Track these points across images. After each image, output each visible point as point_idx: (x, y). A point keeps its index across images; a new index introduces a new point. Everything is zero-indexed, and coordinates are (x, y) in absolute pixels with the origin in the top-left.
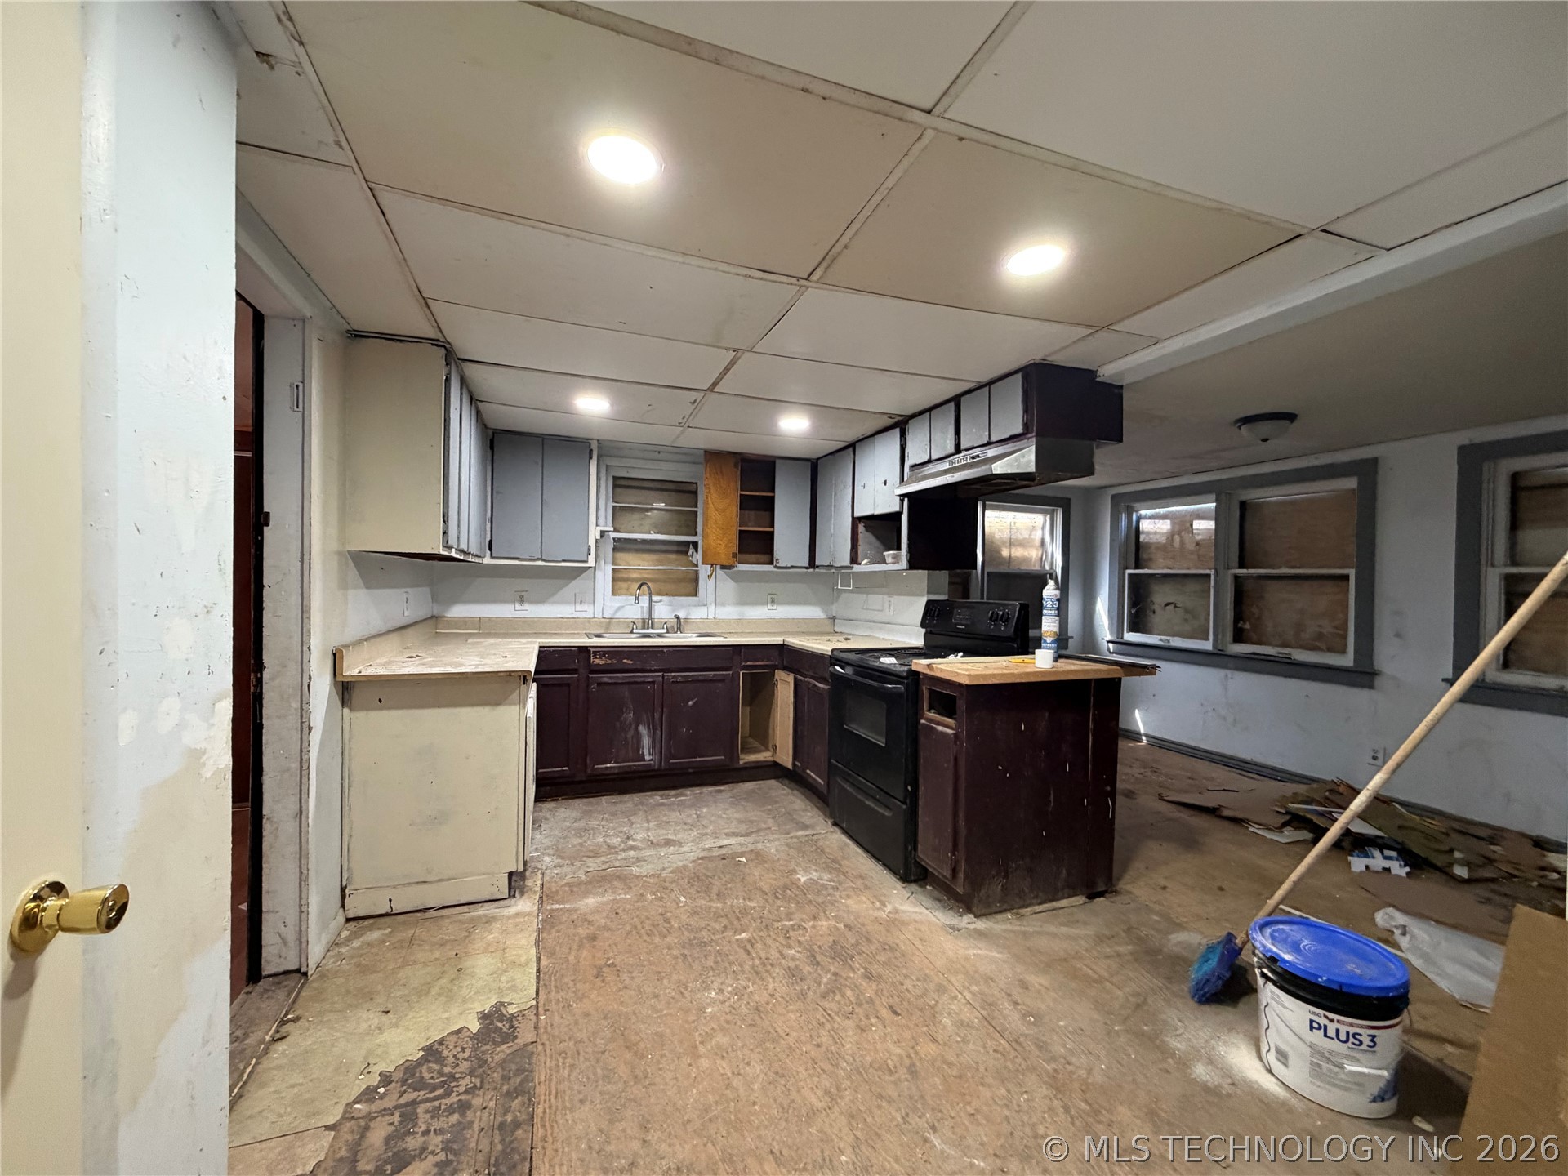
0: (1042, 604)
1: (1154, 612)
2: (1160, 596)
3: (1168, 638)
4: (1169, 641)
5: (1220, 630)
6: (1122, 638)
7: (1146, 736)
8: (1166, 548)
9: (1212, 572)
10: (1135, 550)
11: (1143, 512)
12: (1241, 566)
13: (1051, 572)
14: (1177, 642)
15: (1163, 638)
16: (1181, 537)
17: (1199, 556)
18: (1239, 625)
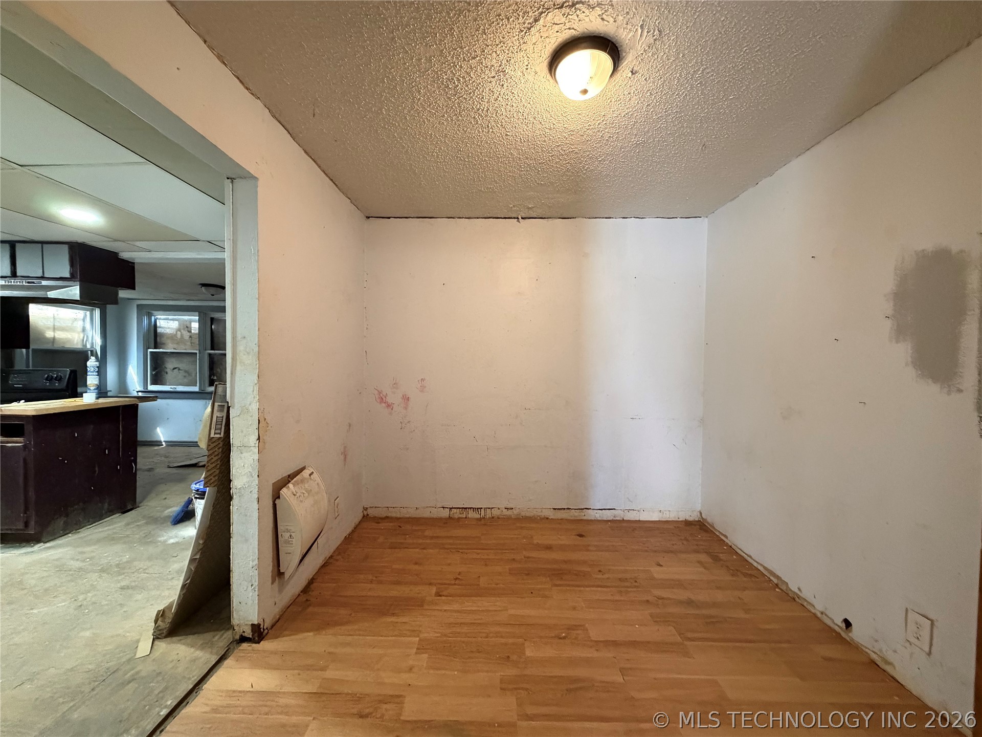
0: (87, 370)
1: (167, 373)
2: (170, 364)
3: (175, 387)
4: (176, 388)
5: (202, 382)
6: (147, 389)
7: (164, 441)
8: (172, 337)
9: (197, 352)
10: (153, 337)
11: (159, 317)
12: (212, 349)
13: (92, 349)
14: (180, 388)
15: (172, 387)
16: (181, 332)
17: (191, 343)
18: (212, 377)
